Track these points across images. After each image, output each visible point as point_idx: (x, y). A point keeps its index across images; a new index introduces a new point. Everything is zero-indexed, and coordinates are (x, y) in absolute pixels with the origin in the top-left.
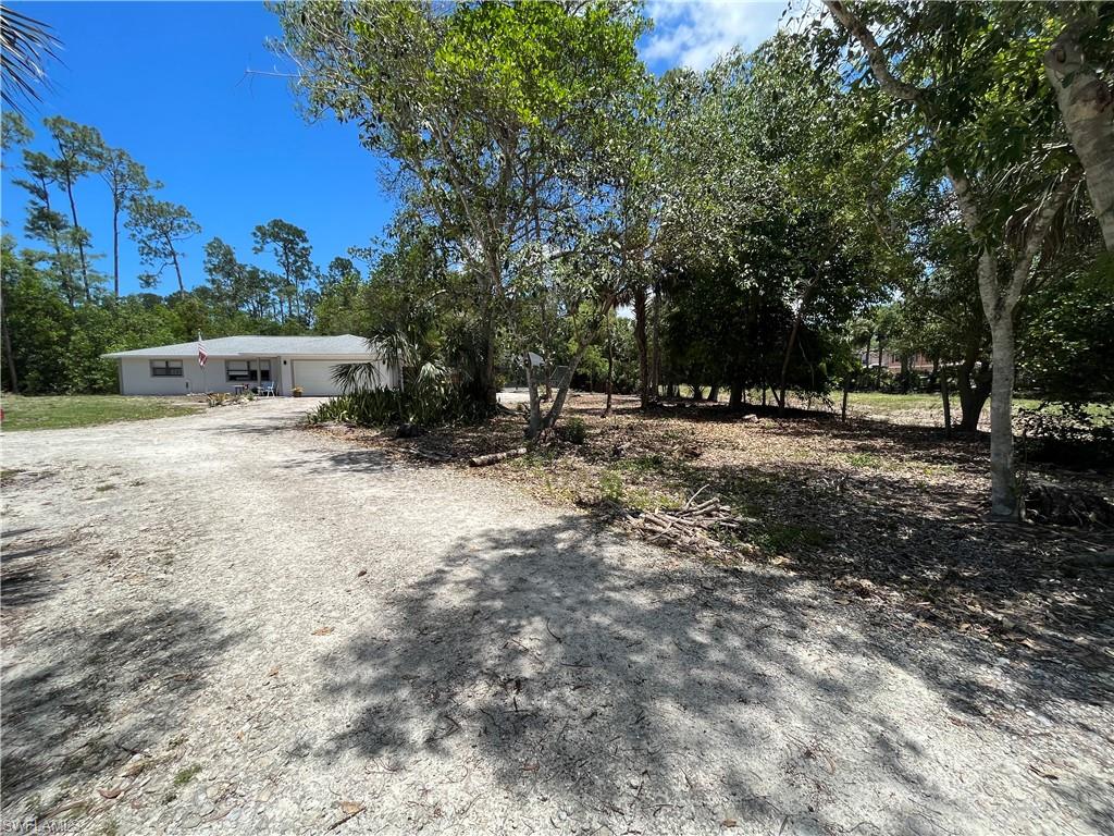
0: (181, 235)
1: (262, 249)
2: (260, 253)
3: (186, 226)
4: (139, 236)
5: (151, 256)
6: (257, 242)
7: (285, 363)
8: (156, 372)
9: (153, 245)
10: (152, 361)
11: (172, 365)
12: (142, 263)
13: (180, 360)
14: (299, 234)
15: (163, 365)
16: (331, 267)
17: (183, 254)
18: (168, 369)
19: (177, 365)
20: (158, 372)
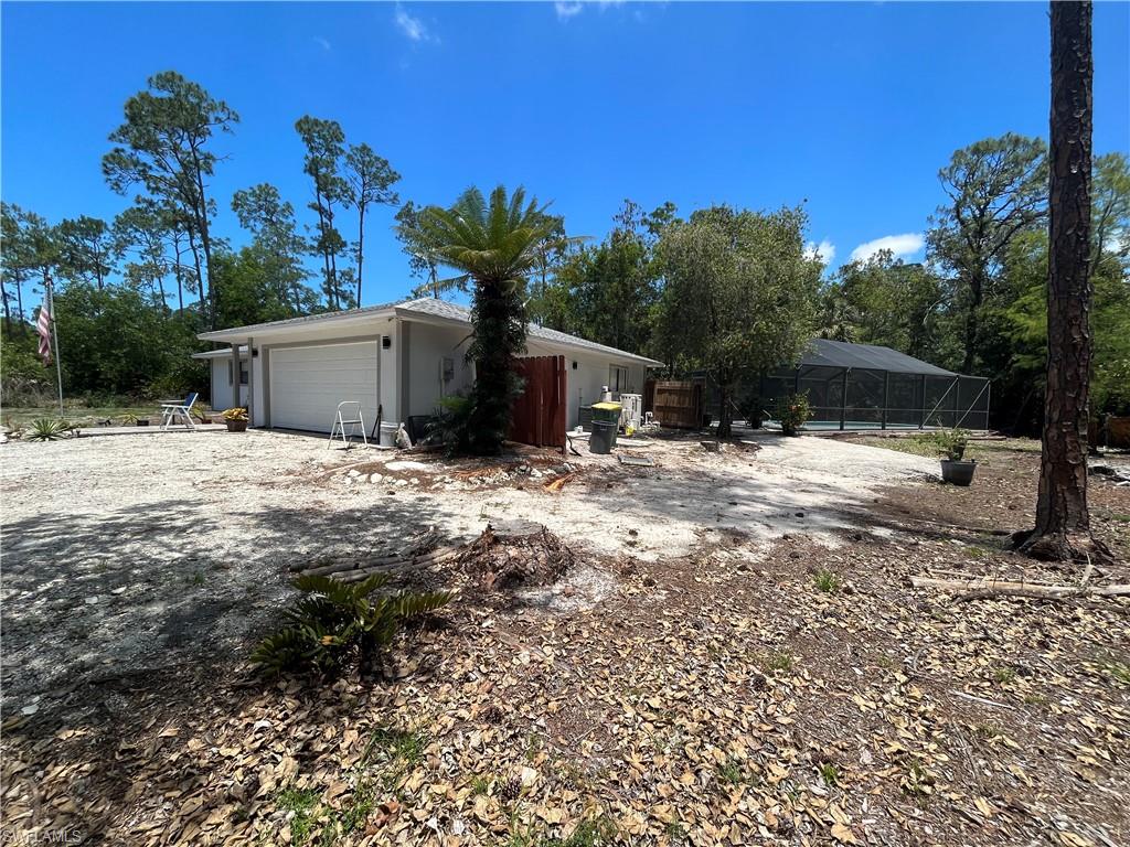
7: (257, 354)
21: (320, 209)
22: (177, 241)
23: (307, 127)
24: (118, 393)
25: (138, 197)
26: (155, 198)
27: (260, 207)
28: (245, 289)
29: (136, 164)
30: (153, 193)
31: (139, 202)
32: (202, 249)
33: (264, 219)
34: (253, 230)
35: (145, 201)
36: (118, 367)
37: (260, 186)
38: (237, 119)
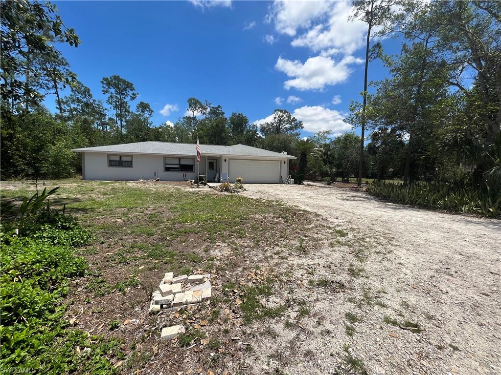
7: (225, 161)
8: (112, 164)
10: (109, 155)
11: (124, 159)
13: (131, 155)
14: (129, 86)
15: (118, 159)
16: (137, 107)
18: (121, 162)
19: (128, 159)
20: (112, 163)
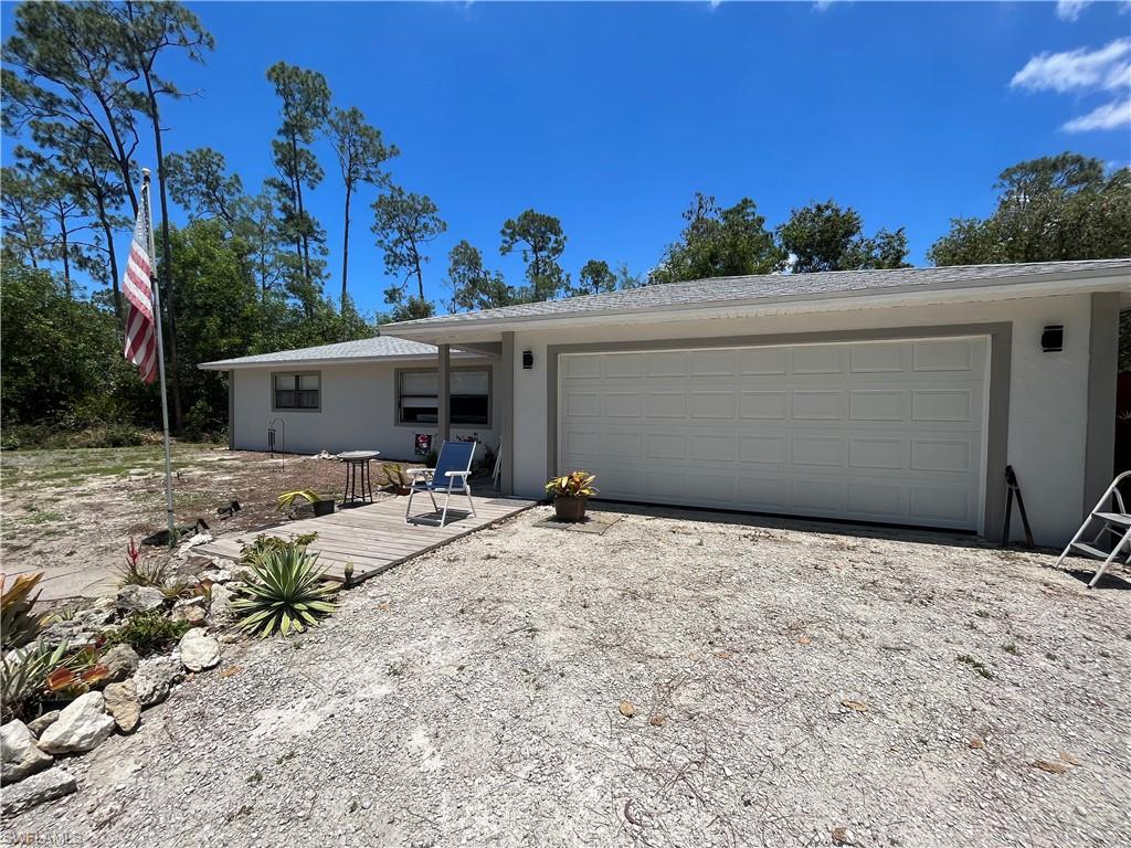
0: (427, 237)
1: (509, 249)
2: (507, 253)
3: (431, 225)
4: (386, 242)
5: (396, 265)
6: (505, 242)
8: (280, 401)
9: (398, 251)
10: (276, 375)
11: (305, 383)
12: (386, 273)
14: (552, 225)
15: (292, 383)
17: (426, 259)
18: (298, 393)
19: (313, 383)
20: (283, 401)
21: (282, 188)
22: (63, 217)
23: (284, 80)
24: (22, 422)
25: (20, 148)
26: (46, 152)
27: (198, 179)
28: (222, 275)
29: (38, 93)
30: (42, 146)
31: (20, 156)
32: (100, 229)
33: (203, 194)
34: (186, 207)
35: (30, 155)
36: (21, 382)
37: (200, 151)
38: (211, 44)
